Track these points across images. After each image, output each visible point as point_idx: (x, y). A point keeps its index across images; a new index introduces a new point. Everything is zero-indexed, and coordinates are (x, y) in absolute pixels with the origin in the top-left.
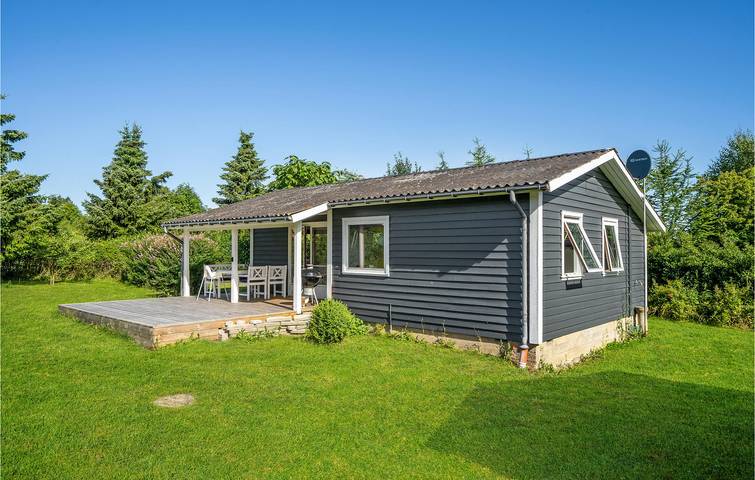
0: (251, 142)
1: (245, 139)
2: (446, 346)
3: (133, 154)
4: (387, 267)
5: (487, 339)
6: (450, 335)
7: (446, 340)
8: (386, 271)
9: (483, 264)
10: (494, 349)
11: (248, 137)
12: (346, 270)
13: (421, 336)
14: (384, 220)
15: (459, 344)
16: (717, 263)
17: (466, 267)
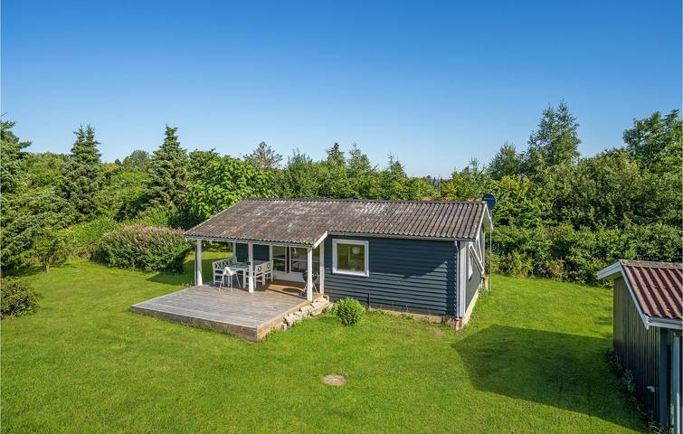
0: (175, 135)
1: (170, 133)
2: (408, 318)
3: (89, 152)
4: (368, 272)
5: (435, 314)
6: (411, 311)
7: (407, 314)
8: (366, 273)
9: (432, 273)
10: (438, 319)
11: (173, 131)
12: (335, 271)
13: (391, 312)
14: (366, 244)
15: (416, 316)
16: (509, 239)
17: (421, 275)
